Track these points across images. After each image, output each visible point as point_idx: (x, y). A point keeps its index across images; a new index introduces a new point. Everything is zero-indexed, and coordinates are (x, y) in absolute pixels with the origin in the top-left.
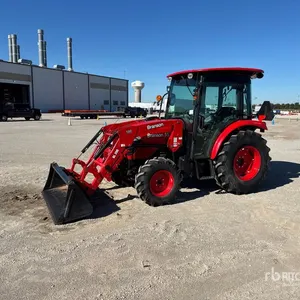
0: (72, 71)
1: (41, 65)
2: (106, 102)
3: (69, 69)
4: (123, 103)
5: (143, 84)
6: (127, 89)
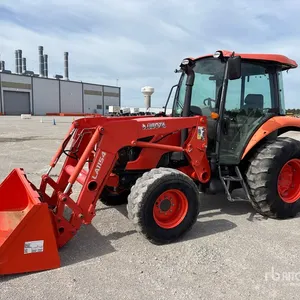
2: (99, 107)
3: (65, 79)
6: (119, 95)
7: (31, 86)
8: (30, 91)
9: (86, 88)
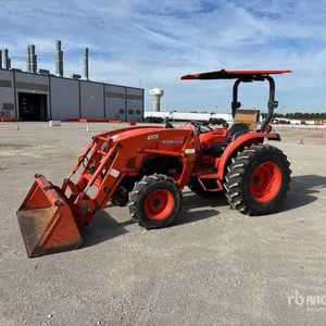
0: (88, 81)
1: (58, 75)
2: (121, 111)
3: (85, 79)
4: (138, 112)
5: (162, 92)
6: (142, 98)
7: (48, 88)
8: (48, 93)
9: (108, 89)
